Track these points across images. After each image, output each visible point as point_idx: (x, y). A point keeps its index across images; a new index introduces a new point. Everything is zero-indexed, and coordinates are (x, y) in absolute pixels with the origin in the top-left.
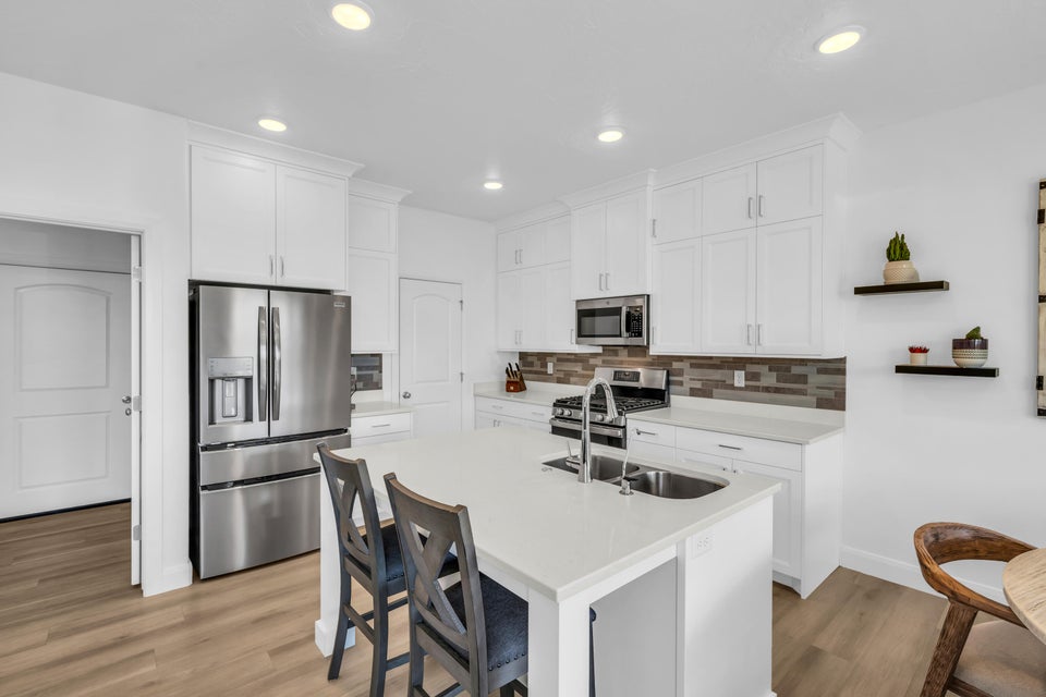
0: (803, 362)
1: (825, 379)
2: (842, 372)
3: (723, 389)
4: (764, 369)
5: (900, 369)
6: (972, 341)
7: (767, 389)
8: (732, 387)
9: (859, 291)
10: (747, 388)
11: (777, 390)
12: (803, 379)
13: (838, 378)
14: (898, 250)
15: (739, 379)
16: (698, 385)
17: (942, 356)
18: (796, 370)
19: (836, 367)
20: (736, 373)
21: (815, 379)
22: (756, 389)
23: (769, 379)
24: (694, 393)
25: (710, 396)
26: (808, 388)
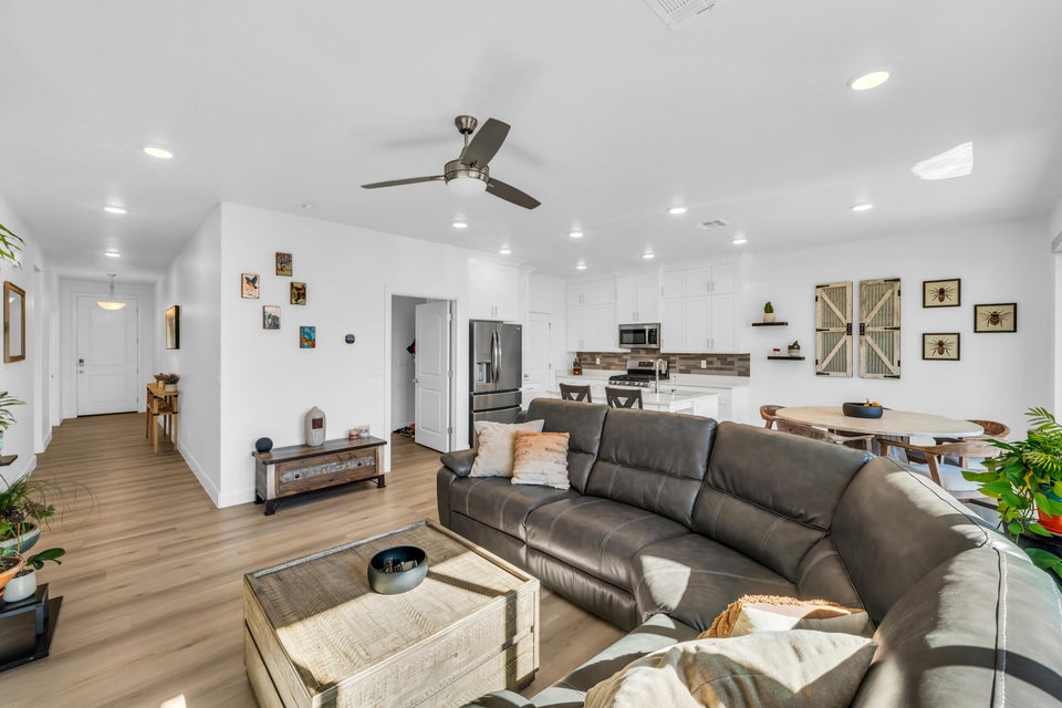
0: (732, 355)
1: (741, 363)
2: (749, 360)
3: (698, 369)
4: (715, 359)
5: (769, 358)
6: (795, 346)
7: (716, 369)
8: (700, 368)
9: (754, 325)
10: (707, 369)
11: (721, 369)
12: (732, 363)
13: (747, 362)
14: (769, 309)
15: (704, 364)
16: (683, 368)
17: (784, 352)
18: (729, 359)
19: (745, 358)
20: (702, 361)
21: (737, 363)
22: (711, 369)
23: (717, 364)
24: (681, 372)
25: (689, 373)
26: (735, 367)
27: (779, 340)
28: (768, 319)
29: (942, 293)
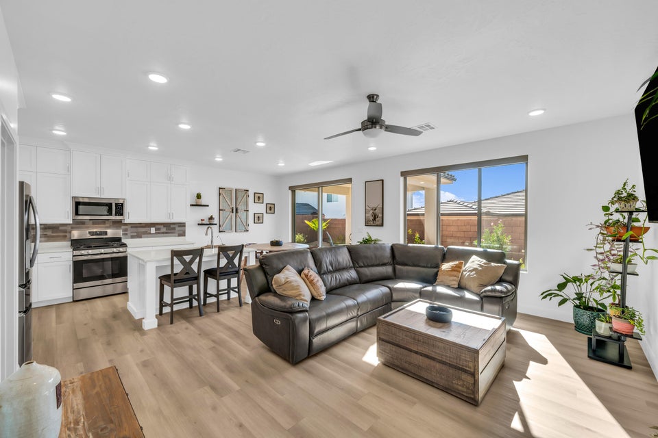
0: (174, 224)
1: (180, 228)
2: (185, 226)
3: (148, 234)
4: (162, 227)
5: (199, 224)
6: (211, 218)
7: (163, 233)
8: (150, 233)
10: (156, 233)
11: (166, 233)
12: (174, 229)
13: (183, 228)
14: (199, 196)
15: (153, 230)
16: (135, 234)
17: (206, 221)
18: (172, 226)
19: (182, 225)
20: (152, 228)
21: (177, 229)
22: (159, 233)
23: (164, 230)
24: (132, 237)
25: (141, 237)
26: (176, 231)
27: (204, 214)
28: (198, 203)
29: (259, 198)
